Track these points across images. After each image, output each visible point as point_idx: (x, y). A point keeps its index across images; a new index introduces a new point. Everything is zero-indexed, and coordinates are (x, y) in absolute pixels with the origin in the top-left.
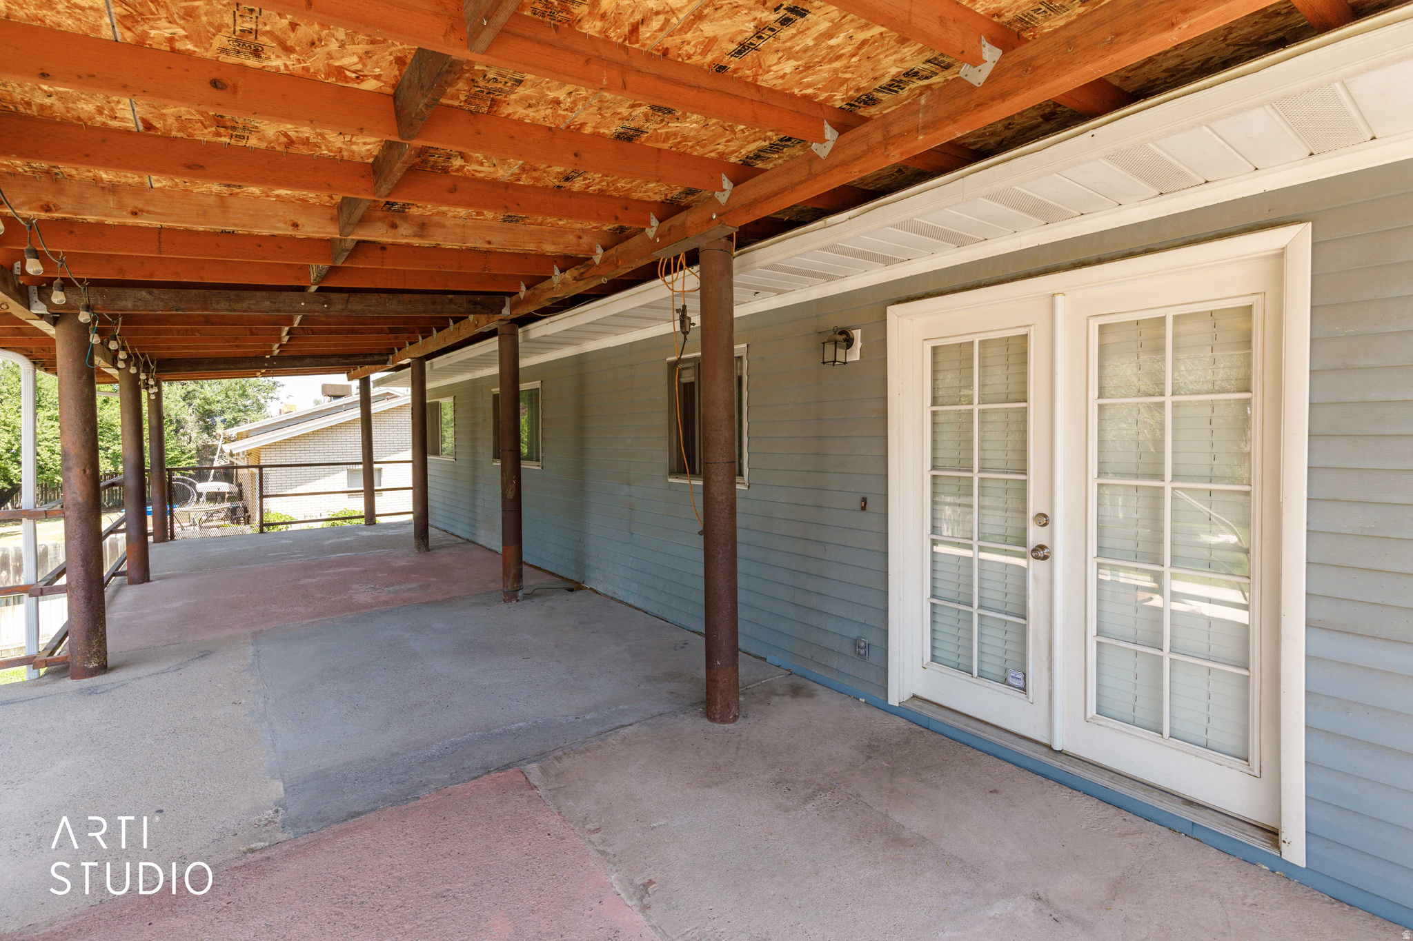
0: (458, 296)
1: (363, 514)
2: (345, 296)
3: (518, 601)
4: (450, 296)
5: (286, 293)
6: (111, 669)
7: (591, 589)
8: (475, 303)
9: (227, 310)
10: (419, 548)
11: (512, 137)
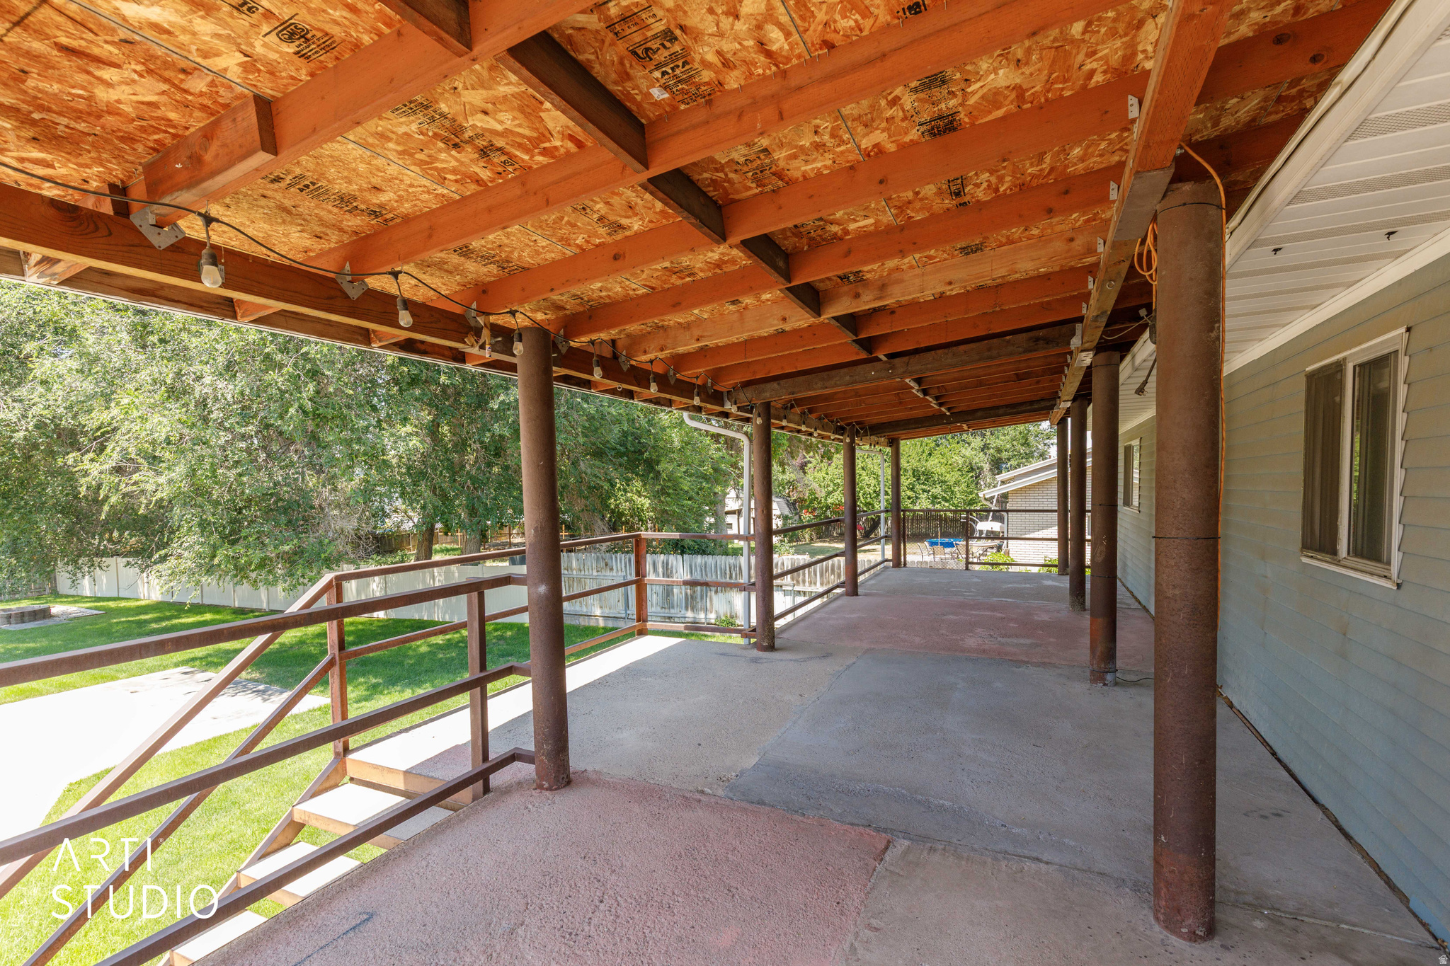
0: (1017, 336)
1: (1056, 563)
2: (905, 359)
3: (1105, 685)
4: (1008, 338)
5: (860, 367)
6: (776, 650)
7: (1226, 698)
8: (1037, 339)
9: (822, 388)
10: (1073, 606)
11: (811, 197)
